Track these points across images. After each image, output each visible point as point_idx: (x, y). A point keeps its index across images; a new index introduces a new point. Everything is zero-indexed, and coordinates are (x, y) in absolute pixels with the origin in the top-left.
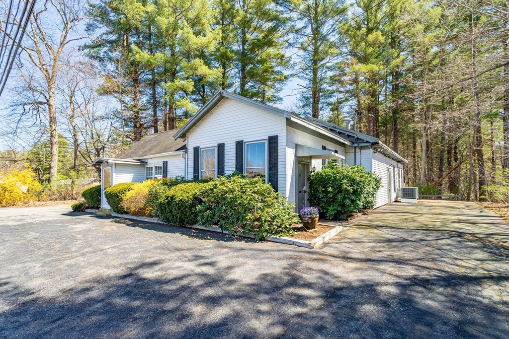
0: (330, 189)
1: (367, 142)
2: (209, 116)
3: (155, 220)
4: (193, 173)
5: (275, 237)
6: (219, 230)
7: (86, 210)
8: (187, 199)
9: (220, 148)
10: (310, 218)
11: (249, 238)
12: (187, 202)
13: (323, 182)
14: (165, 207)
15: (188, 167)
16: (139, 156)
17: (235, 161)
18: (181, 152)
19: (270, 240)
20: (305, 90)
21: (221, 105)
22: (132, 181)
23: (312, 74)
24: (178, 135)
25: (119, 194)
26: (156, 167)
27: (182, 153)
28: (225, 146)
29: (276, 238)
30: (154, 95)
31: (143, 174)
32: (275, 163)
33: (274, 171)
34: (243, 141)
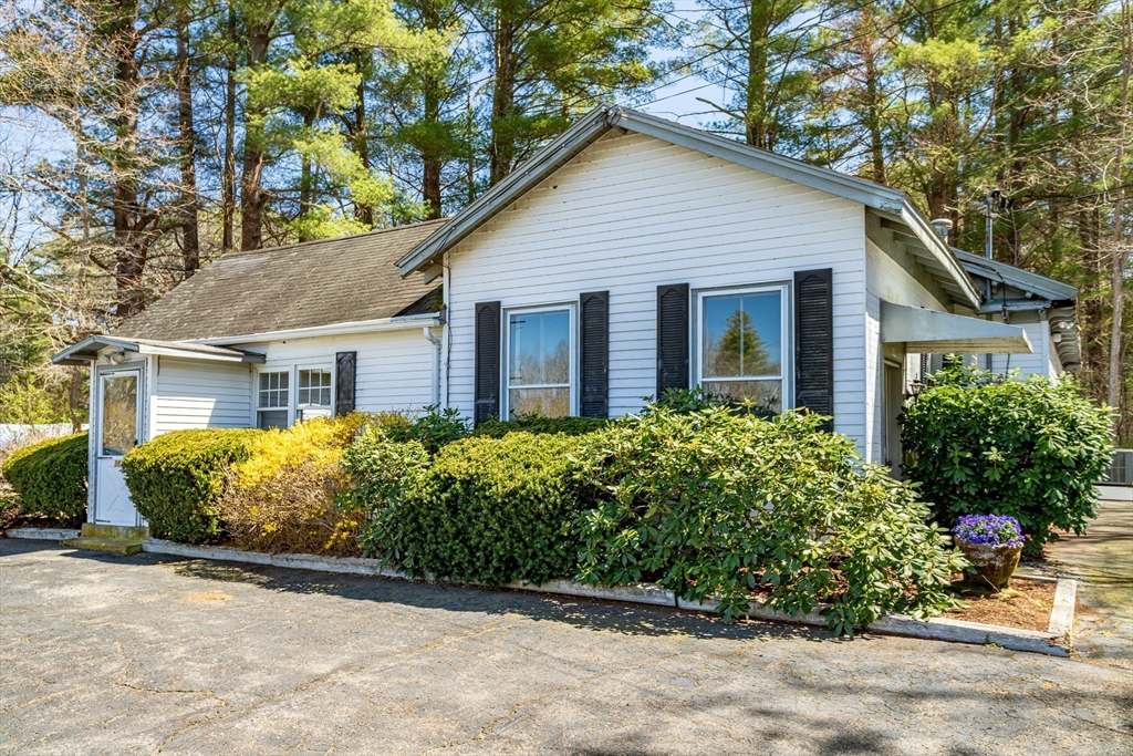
0: (994, 455)
1: (1035, 297)
2: (544, 194)
3: (363, 566)
4: (472, 397)
5: (906, 617)
6: (667, 598)
7: (13, 533)
8: (539, 488)
9: (591, 308)
10: (999, 552)
11: (803, 625)
12: (540, 501)
13: (962, 431)
14: (437, 520)
15: (452, 373)
16: (232, 332)
17: (654, 354)
18: (426, 321)
19: (889, 629)
20: (726, 118)
21: (594, 157)
22: (210, 424)
23: (746, 65)
24: (420, 260)
25: (195, 472)
26: (304, 375)
27: (432, 323)
28: (612, 300)
29: (915, 623)
30: (185, 114)
31: (247, 400)
32: (821, 364)
33: (819, 393)
34: (687, 285)
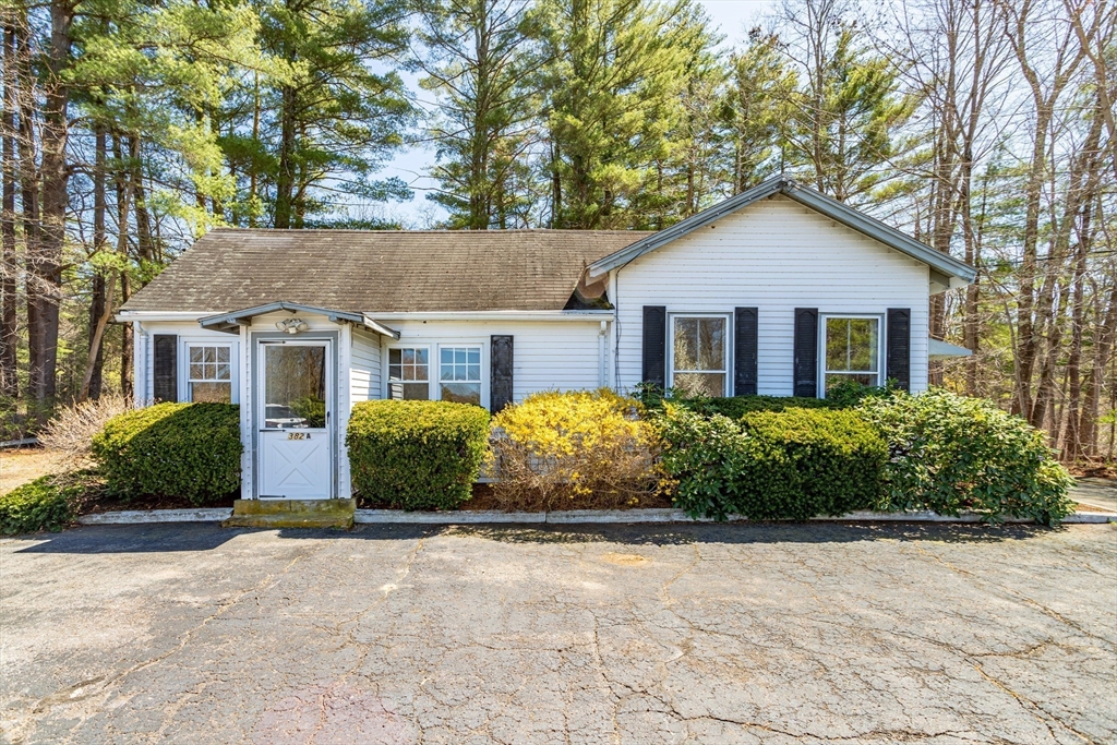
4: (640, 378)
9: (743, 319)
15: (620, 358)
17: (791, 354)
21: (747, 212)
26: (447, 352)
28: (760, 314)
31: (378, 372)
32: (904, 366)
33: (901, 383)
34: (817, 309)
